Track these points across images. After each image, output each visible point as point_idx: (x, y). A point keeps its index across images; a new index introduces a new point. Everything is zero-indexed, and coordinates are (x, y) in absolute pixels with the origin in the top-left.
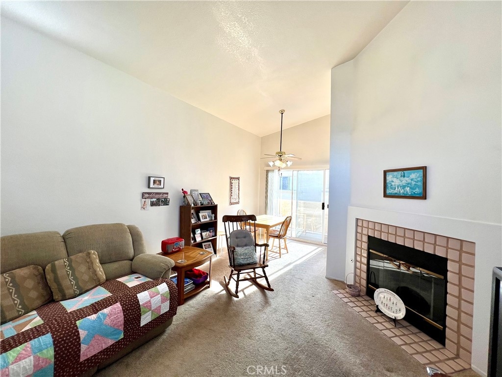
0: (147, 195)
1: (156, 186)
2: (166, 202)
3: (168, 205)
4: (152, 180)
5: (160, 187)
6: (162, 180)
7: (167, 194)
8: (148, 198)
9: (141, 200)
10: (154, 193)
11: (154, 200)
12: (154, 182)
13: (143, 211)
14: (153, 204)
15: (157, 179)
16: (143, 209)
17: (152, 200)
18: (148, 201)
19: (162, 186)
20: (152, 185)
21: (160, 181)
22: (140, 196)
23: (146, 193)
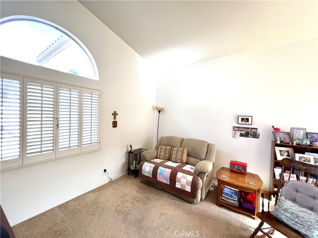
0: (236, 129)
1: (244, 123)
2: (255, 135)
3: (258, 138)
4: (240, 118)
6: (250, 118)
7: (256, 129)
9: (232, 132)
10: (242, 127)
11: (244, 132)
12: (242, 120)
15: (245, 117)
17: (241, 132)
22: (232, 129)
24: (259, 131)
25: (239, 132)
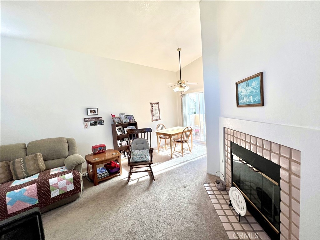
0: (87, 120)
1: (92, 114)
2: (101, 123)
3: (103, 124)
4: (89, 110)
5: (95, 114)
6: (96, 110)
7: (101, 118)
8: (88, 121)
9: (84, 123)
10: (91, 118)
12: (91, 111)
13: (86, 129)
14: (92, 125)
15: (92, 109)
16: (85, 128)
17: (91, 122)
18: (89, 123)
19: (96, 113)
20: (89, 113)
21: (95, 111)
22: (82, 121)
23: (86, 118)
24: (103, 119)
25: (89, 122)
